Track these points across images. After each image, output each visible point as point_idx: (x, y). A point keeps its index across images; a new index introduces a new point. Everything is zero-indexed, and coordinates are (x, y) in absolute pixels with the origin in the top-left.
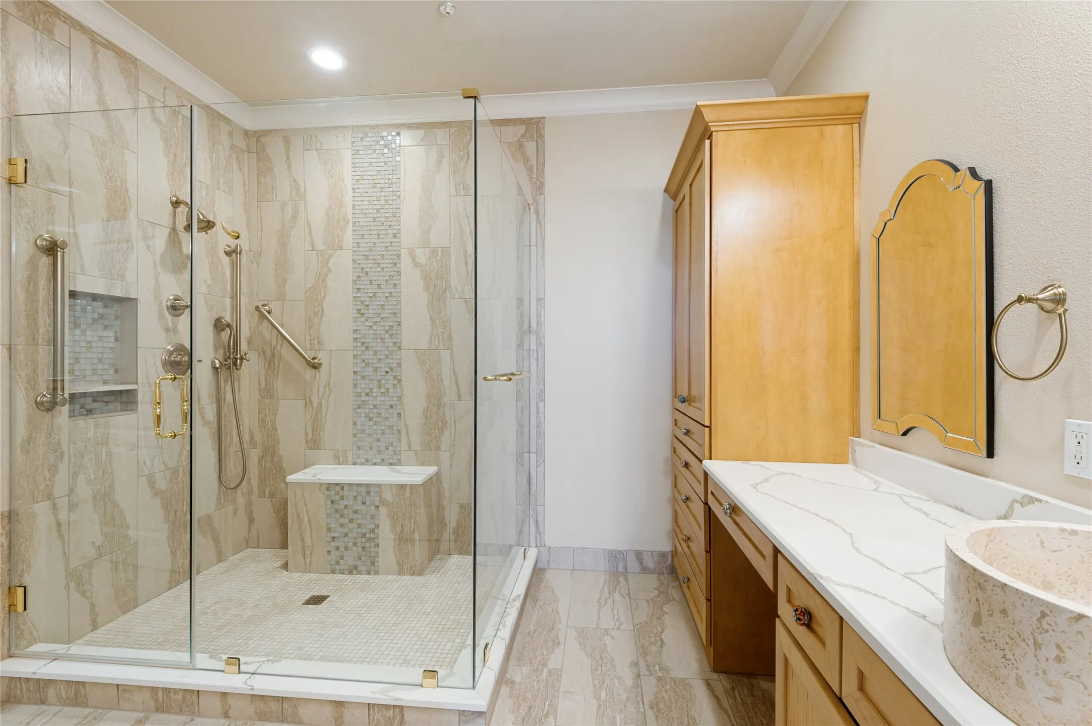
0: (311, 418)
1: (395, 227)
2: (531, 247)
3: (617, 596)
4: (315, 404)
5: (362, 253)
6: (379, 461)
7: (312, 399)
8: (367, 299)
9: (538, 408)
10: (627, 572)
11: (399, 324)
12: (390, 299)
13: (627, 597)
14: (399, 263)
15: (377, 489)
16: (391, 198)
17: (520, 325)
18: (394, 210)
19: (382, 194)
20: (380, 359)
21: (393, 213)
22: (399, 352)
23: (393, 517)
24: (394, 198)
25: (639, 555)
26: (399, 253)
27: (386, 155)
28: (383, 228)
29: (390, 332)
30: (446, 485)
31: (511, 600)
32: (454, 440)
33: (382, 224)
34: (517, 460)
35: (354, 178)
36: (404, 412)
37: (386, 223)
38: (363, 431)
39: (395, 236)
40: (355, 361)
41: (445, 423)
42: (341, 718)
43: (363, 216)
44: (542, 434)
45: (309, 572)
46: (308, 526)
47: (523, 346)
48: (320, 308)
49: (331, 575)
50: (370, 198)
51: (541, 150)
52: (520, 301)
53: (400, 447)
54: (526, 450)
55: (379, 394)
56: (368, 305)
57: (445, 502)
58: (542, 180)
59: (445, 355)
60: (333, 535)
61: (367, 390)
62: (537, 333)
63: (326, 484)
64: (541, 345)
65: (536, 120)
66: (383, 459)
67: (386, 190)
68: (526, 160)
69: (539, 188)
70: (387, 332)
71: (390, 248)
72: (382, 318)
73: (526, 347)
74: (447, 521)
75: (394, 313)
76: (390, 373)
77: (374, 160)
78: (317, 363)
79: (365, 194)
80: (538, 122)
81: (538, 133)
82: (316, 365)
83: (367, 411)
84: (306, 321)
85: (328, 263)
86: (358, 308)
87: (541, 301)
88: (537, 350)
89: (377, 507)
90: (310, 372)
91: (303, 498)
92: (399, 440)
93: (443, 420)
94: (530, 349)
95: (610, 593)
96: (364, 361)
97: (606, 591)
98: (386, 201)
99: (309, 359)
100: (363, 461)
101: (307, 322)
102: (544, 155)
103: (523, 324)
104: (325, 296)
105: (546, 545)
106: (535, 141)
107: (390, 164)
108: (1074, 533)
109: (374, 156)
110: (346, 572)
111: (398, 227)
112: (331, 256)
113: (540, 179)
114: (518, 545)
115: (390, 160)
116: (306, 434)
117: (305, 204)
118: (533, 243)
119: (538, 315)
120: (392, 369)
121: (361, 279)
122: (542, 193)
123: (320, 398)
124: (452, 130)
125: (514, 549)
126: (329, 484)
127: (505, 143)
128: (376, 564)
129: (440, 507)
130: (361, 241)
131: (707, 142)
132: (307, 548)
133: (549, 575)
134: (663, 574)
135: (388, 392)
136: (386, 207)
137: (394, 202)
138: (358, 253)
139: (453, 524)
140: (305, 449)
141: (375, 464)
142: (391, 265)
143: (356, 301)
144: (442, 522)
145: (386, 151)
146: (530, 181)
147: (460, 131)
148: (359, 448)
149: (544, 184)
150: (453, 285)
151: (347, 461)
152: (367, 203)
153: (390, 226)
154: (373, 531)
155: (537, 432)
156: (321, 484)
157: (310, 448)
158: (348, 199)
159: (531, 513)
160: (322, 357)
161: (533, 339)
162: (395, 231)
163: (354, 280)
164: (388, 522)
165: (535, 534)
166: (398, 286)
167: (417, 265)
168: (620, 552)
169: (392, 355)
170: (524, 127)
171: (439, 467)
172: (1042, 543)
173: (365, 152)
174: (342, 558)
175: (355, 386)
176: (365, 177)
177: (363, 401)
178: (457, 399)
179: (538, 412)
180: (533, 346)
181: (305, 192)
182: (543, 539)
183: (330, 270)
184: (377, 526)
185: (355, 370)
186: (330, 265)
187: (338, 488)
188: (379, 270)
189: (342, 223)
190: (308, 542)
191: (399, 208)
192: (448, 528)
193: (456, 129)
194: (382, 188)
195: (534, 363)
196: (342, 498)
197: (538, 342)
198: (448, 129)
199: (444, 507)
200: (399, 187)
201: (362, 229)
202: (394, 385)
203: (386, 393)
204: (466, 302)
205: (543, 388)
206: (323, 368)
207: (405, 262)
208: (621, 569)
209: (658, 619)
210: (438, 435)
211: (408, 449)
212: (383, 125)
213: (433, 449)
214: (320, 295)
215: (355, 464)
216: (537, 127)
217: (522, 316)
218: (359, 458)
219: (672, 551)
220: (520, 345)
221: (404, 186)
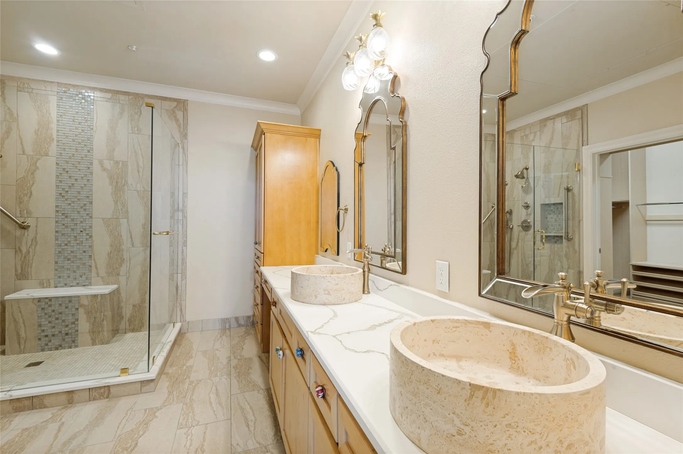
0: (20, 260)
1: (88, 146)
2: (180, 166)
3: (224, 337)
4: (24, 250)
5: (64, 160)
6: (75, 284)
7: (21, 248)
8: (67, 187)
9: (183, 250)
10: (230, 328)
11: (91, 203)
12: (84, 188)
13: (229, 337)
14: (92, 167)
15: (77, 299)
16: (86, 129)
17: (173, 206)
18: (89, 137)
19: (80, 126)
20: (76, 224)
21: (88, 138)
22: (90, 220)
23: (88, 313)
24: (89, 129)
25: (237, 319)
26: (91, 161)
27: (83, 104)
28: (79, 146)
29: (84, 208)
30: (123, 295)
31: (166, 343)
32: (129, 269)
33: (80, 144)
34: (170, 278)
35: (58, 113)
36: (94, 255)
37: (82, 143)
38: (63, 267)
39: (89, 152)
40: (57, 224)
41: (123, 260)
42: (72, 399)
43: (65, 137)
44: (185, 264)
45: (23, 353)
46: (22, 326)
47: (174, 218)
48: (29, 191)
49: (42, 352)
50: (70, 127)
51: (186, 117)
52: (173, 194)
53: (91, 275)
54: (175, 272)
55: (76, 244)
56: (67, 191)
57: (123, 304)
58: (186, 132)
59: (124, 221)
60: (43, 328)
61: (66, 242)
62: (183, 211)
63: (37, 298)
64: (185, 217)
65: (183, 100)
66: (78, 283)
67: (83, 124)
68: (177, 120)
69: (185, 136)
70: (82, 207)
71: (85, 158)
72: (78, 199)
73: (176, 218)
74: (124, 314)
75: (87, 197)
76: (84, 232)
77: (74, 105)
78: (26, 226)
79: (67, 125)
80: (184, 102)
81: (184, 108)
82: (25, 227)
83: (66, 255)
84: (16, 199)
85: (36, 163)
86: (60, 192)
87: (185, 194)
88: (183, 220)
89: (77, 309)
90: (19, 232)
91: (19, 309)
92: (91, 271)
93: (121, 258)
94: (178, 219)
95: (220, 337)
96: (64, 225)
97: (219, 336)
98: (83, 130)
99: (20, 223)
100: (63, 285)
101: (18, 200)
102: (187, 119)
103: (174, 206)
104: (33, 184)
105: (186, 320)
106: (182, 111)
107: (86, 109)
108: (326, 267)
109: (74, 103)
110: (54, 349)
111: (91, 147)
112: (38, 159)
113: (185, 131)
114: (170, 323)
115: (86, 107)
116: (16, 271)
117: (17, 125)
118: (181, 164)
119: (184, 202)
120: (85, 230)
121: (63, 175)
122: (186, 139)
123: (28, 248)
124: (131, 97)
125: (167, 325)
126: (40, 298)
127: (164, 109)
128: (76, 342)
129: (120, 308)
130: (63, 152)
131: (263, 136)
132: (21, 339)
133: (188, 335)
134: (248, 326)
135: (82, 243)
136: (83, 134)
137: (88, 132)
138: (60, 159)
139: (128, 315)
140: (15, 280)
141: (72, 286)
142: (86, 168)
143: (58, 188)
144: (120, 316)
145: (83, 101)
146: (179, 131)
147: (135, 99)
148: (60, 277)
149: (187, 134)
150: (129, 182)
151: (50, 285)
152: (69, 130)
153: (85, 145)
154: (74, 323)
155: (182, 262)
156: (34, 299)
157: (20, 279)
158: (54, 126)
159: (178, 305)
160: (30, 222)
161: (180, 214)
162: (89, 149)
163: (57, 175)
164: (85, 316)
165: (180, 315)
166: (90, 181)
167: (104, 169)
168: (227, 319)
169: (86, 221)
170: (176, 103)
171: (119, 285)
172: (320, 270)
173: (68, 100)
174: (50, 341)
175: (57, 239)
176: (67, 115)
177: (63, 249)
178: (132, 246)
179: (183, 252)
180: (180, 218)
181: (17, 117)
182: (184, 318)
183: (38, 168)
184: (77, 320)
185: (57, 230)
186: (38, 165)
187: (47, 300)
188: (77, 170)
189: (48, 140)
190: (23, 334)
191: (92, 136)
192: (124, 319)
193: (133, 97)
194: (80, 123)
195: (180, 226)
196: (50, 306)
197: (183, 215)
198: (128, 96)
199: (122, 308)
200: (93, 124)
201: (64, 145)
202: (87, 239)
203: (80, 244)
204: (138, 192)
205: (186, 239)
206: (30, 229)
207: (96, 167)
208: (227, 326)
209: (243, 341)
210: (118, 267)
211: (97, 276)
212: (81, 86)
213: (115, 275)
214: (30, 183)
215: (56, 287)
216: (183, 104)
217: (173, 201)
218: (60, 283)
219: (253, 315)
220: (172, 217)
221: (96, 123)
